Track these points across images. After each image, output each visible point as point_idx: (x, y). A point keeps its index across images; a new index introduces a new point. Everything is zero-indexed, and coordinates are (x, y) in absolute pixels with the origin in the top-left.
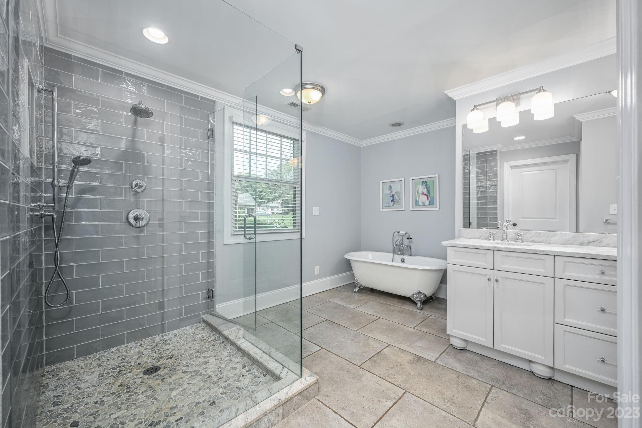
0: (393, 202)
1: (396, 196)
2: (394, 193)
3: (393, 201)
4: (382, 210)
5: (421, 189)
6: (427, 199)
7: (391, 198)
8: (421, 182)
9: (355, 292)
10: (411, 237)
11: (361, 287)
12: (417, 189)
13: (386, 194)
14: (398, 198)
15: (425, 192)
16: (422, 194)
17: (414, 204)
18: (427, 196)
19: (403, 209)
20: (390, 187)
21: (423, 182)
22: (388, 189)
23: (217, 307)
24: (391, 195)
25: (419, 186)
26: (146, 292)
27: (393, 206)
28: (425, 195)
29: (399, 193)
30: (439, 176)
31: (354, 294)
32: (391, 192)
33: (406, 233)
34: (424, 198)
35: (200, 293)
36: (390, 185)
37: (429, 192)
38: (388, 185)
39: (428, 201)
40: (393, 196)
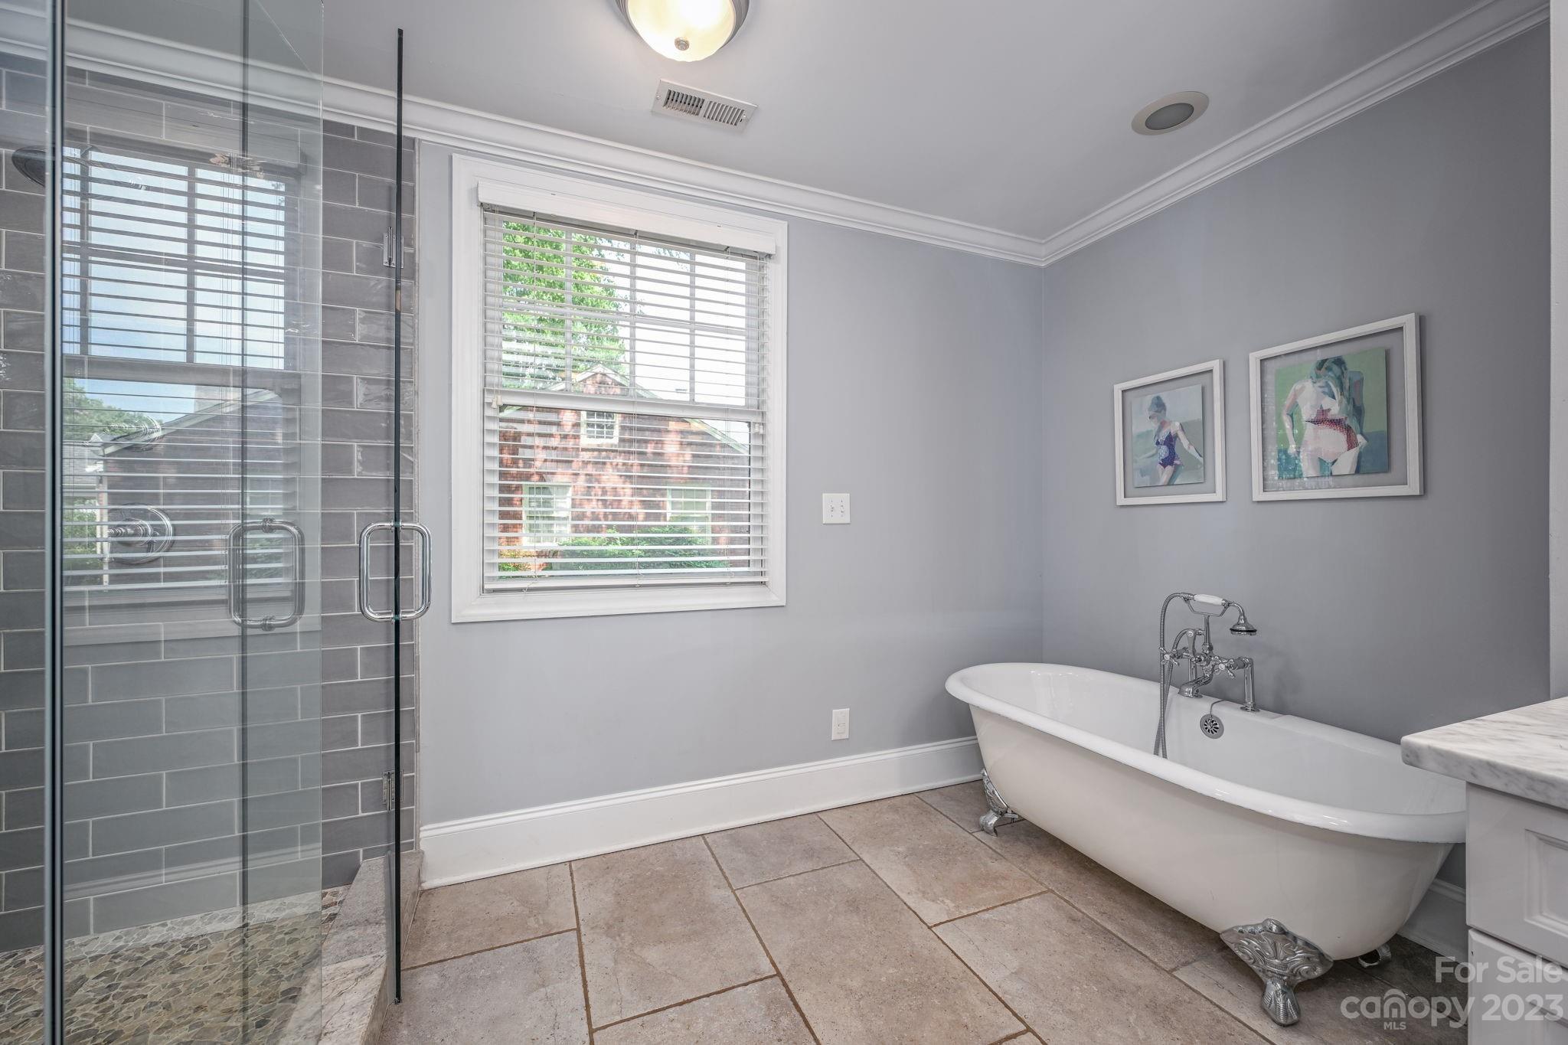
0: (1169, 468)
1: (1184, 441)
2: (1174, 427)
3: (1171, 463)
4: (1121, 500)
5: (1309, 396)
6: (1345, 446)
7: (1164, 451)
8: (1312, 366)
9: (983, 828)
10: (1253, 623)
11: (1009, 815)
12: (1287, 403)
13: (1139, 436)
14: (1192, 451)
15: (1335, 408)
16: (1316, 422)
17: (1273, 473)
18: (1348, 430)
19: (1219, 496)
20: (1159, 405)
21: (1321, 364)
22: (1147, 414)
23: (422, 835)
24: (1163, 436)
25: (1297, 386)
26: (164, 772)
27: (1170, 483)
28: (1335, 423)
29: (1201, 430)
30: (1422, 323)
31: (980, 835)
32: (1163, 424)
33: (1227, 605)
34: (1331, 441)
35: (357, 785)
36: (1158, 398)
37: (1358, 412)
38: (1148, 400)
39: (1354, 452)
40: (1170, 441)
